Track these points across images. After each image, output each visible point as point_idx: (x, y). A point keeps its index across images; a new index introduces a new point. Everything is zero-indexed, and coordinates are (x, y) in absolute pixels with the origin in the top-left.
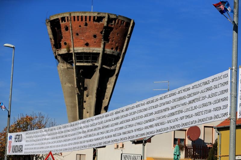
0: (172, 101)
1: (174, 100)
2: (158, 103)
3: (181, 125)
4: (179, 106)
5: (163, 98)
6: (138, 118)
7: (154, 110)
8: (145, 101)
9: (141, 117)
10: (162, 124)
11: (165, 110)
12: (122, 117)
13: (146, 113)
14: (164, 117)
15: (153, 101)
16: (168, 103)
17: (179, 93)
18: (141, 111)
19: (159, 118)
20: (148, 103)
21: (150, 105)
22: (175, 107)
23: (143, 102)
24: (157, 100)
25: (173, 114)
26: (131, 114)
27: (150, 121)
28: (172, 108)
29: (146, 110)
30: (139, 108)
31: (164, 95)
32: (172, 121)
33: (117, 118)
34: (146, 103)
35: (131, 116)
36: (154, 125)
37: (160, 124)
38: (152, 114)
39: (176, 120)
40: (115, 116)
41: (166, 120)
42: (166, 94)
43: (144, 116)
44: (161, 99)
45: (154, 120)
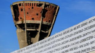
0: (84, 29)
1: (86, 29)
2: (73, 32)
3: (91, 48)
4: (89, 33)
5: (76, 28)
6: (56, 45)
7: (69, 39)
8: (62, 32)
9: (59, 44)
10: (75, 49)
11: (78, 38)
12: (45, 46)
13: (62, 41)
14: (77, 43)
15: (68, 32)
16: (80, 31)
17: (90, 22)
18: (59, 40)
19: (73, 44)
20: (64, 33)
21: (66, 35)
22: (87, 34)
23: (60, 33)
24: (72, 30)
25: (84, 40)
26: (52, 43)
27: (66, 47)
28: (84, 35)
29: (63, 39)
30: (57, 38)
31: (77, 25)
32: (83, 46)
33: (42, 47)
34: (63, 33)
35: (52, 44)
36: (69, 50)
37: (74, 49)
38: (67, 41)
39: (88, 44)
40: (40, 46)
41: (78, 45)
42: (79, 25)
43: (61, 43)
44: (75, 29)
45: (69, 46)
